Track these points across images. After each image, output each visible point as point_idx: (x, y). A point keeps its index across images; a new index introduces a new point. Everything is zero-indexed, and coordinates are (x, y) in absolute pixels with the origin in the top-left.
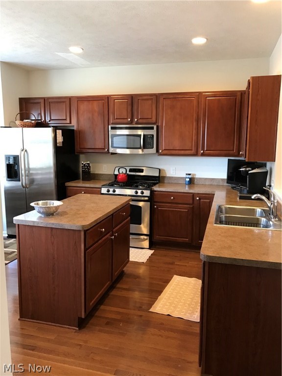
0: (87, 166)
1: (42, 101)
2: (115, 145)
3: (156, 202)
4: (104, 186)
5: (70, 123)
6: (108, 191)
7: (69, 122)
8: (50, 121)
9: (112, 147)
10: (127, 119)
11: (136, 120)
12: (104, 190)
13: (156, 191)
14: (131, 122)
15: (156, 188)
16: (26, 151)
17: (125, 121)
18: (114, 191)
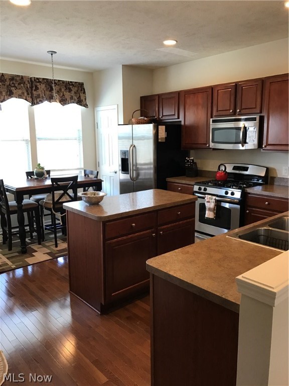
0: (190, 162)
1: (157, 98)
2: (215, 140)
3: (250, 206)
4: (197, 184)
5: (179, 118)
6: (200, 189)
7: (176, 117)
8: (162, 117)
9: (213, 142)
10: (230, 110)
11: (238, 111)
12: (196, 188)
13: (249, 193)
14: (234, 113)
15: (249, 190)
16: (134, 146)
17: (227, 113)
18: (205, 190)
